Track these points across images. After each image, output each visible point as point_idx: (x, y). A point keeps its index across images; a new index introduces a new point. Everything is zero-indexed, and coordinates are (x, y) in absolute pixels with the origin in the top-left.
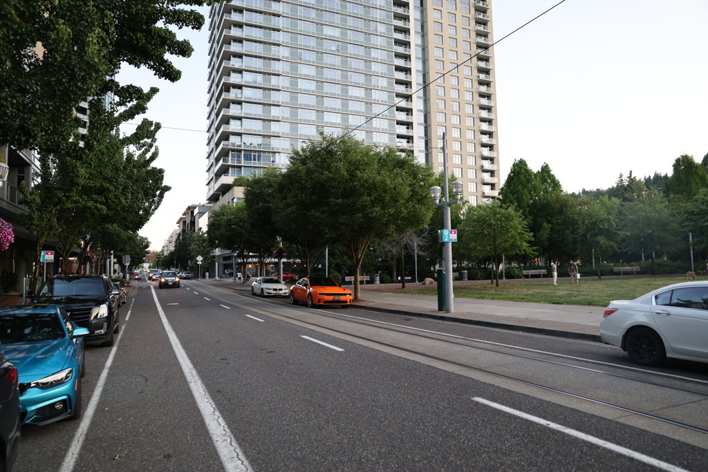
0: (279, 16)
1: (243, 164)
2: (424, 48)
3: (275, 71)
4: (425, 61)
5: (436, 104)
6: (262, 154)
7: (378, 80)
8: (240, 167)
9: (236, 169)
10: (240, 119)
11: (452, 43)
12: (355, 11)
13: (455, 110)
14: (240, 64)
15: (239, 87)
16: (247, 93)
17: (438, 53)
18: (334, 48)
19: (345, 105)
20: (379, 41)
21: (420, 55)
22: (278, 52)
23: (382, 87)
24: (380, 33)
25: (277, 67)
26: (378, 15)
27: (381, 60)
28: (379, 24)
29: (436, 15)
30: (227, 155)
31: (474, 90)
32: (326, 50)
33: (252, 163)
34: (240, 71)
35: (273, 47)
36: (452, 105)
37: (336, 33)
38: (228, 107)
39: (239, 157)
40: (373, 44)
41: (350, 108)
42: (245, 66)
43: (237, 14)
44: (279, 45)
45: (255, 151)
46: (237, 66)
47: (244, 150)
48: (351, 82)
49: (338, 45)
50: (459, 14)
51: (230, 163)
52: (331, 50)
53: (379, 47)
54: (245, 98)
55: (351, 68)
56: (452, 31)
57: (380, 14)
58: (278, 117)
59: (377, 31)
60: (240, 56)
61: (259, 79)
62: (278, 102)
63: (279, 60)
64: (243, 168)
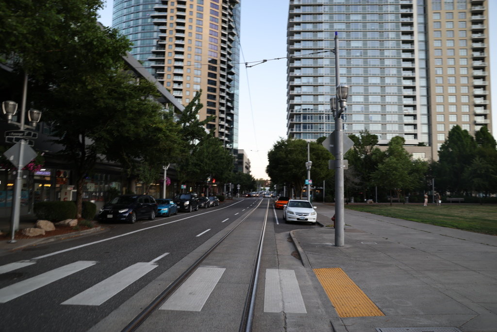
0: (322, 40)
1: (302, 132)
2: (426, 42)
3: (320, 74)
4: (427, 51)
5: (436, 80)
6: (313, 125)
7: (389, 71)
8: (301, 133)
9: (298, 135)
10: (300, 105)
11: (450, 35)
12: (373, 28)
13: (451, 83)
14: (299, 73)
15: (300, 86)
16: (304, 90)
17: (437, 44)
18: (358, 54)
19: (366, 90)
20: (390, 44)
21: (423, 48)
22: (322, 62)
23: (393, 75)
24: (391, 38)
25: (321, 71)
26: (389, 26)
27: (392, 56)
28: (390, 33)
29: (436, 17)
30: (293, 127)
31: (469, 66)
32: (353, 56)
33: (307, 131)
34: (299, 77)
35: (319, 60)
36: (449, 80)
37: (359, 44)
38: (293, 99)
39: (300, 127)
40: (386, 47)
41: (370, 92)
42: (303, 74)
43: (298, 44)
44: (322, 58)
45: (309, 124)
46: (298, 75)
47: (303, 123)
48: (370, 74)
49: (361, 52)
50: (456, 12)
51: (294, 131)
52: (356, 56)
53: (390, 48)
54: (303, 93)
55: (370, 65)
56: (449, 26)
57: (391, 25)
58: (323, 102)
59: (388, 38)
60: (299, 68)
61: (311, 80)
62: (323, 93)
63: (322, 67)
64: (302, 134)
